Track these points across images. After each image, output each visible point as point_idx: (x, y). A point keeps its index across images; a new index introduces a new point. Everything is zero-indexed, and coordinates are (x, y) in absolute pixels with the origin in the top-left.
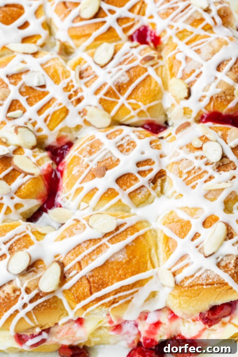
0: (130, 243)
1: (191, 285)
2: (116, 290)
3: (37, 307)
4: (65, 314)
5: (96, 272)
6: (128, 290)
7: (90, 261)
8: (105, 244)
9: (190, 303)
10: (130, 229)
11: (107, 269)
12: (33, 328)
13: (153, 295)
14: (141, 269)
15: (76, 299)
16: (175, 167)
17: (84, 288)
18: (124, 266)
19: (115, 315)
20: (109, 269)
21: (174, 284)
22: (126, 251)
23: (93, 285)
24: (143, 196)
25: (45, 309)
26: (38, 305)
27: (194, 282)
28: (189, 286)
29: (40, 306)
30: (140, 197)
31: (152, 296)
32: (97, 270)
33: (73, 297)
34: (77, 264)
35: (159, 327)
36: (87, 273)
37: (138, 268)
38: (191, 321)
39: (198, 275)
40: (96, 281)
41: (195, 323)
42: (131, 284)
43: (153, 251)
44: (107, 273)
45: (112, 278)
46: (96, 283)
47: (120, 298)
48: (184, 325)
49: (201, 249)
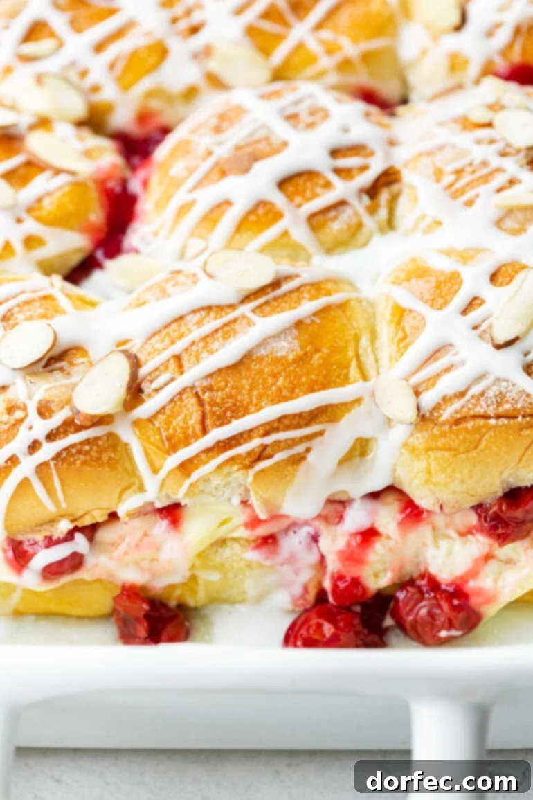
0: (309, 317)
1: (458, 416)
2: (268, 423)
3: (64, 454)
4: (135, 487)
5: (219, 379)
6: (298, 426)
7: (204, 355)
8: (243, 317)
9: (454, 471)
10: (308, 288)
11: (248, 374)
12: (53, 521)
13: (361, 448)
14: (334, 378)
15: (167, 443)
16: (425, 161)
17: (188, 418)
18: (292, 368)
19: (261, 497)
20: (253, 373)
21: (415, 412)
22: (297, 334)
23: (211, 409)
24: (345, 227)
25: (84, 463)
26: (67, 449)
27: (465, 410)
28: (453, 420)
29: (74, 451)
30: (336, 226)
31: (357, 453)
32: (223, 375)
33: (158, 437)
34: (172, 361)
35: (373, 543)
36: (198, 380)
37: (325, 376)
38: (454, 535)
39: (476, 390)
40: (218, 400)
41: (463, 539)
42: (305, 412)
43: (364, 342)
44: (246, 383)
45: (260, 397)
46: (218, 405)
47: (278, 446)
48: (437, 546)
49: (484, 331)
